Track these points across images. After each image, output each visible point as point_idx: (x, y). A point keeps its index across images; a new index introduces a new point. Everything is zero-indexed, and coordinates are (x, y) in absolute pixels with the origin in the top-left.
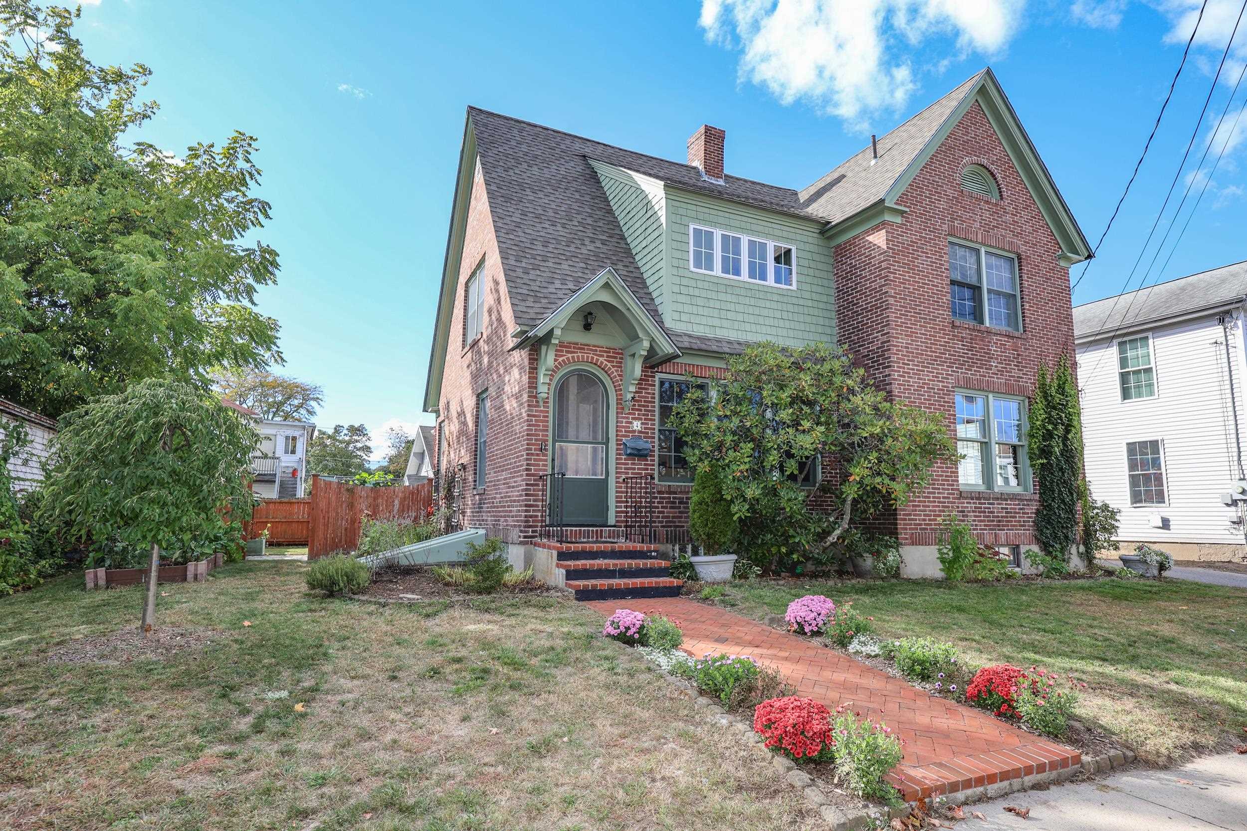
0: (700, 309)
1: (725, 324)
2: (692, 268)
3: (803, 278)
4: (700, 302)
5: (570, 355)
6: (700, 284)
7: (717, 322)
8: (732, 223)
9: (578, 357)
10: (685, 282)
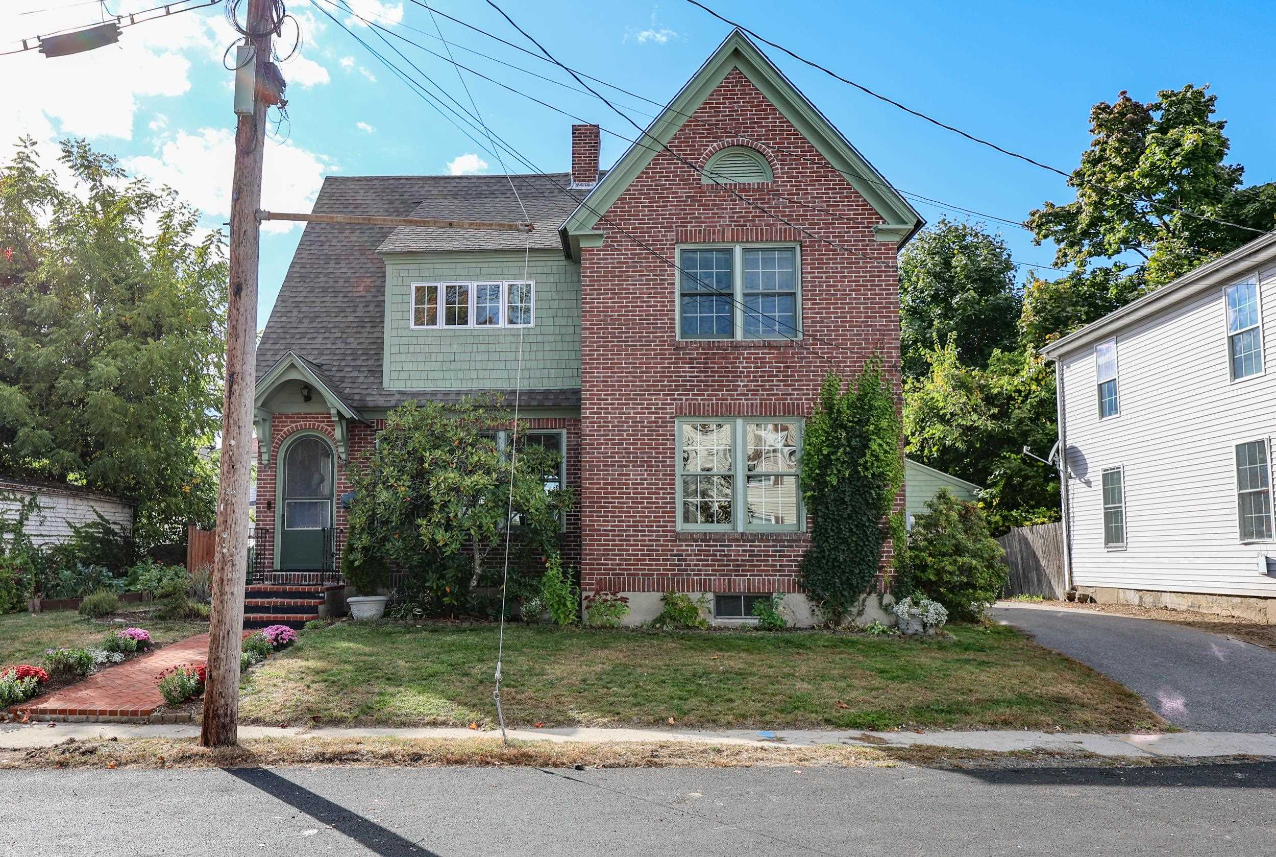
0: (422, 365)
1: (448, 375)
2: (413, 326)
3: (544, 313)
4: (421, 358)
5: (293, 425)
6: (421, 340)
7: (438, 375)
8: (459, 272)
9: (301, 425)
10: (405, 341)
